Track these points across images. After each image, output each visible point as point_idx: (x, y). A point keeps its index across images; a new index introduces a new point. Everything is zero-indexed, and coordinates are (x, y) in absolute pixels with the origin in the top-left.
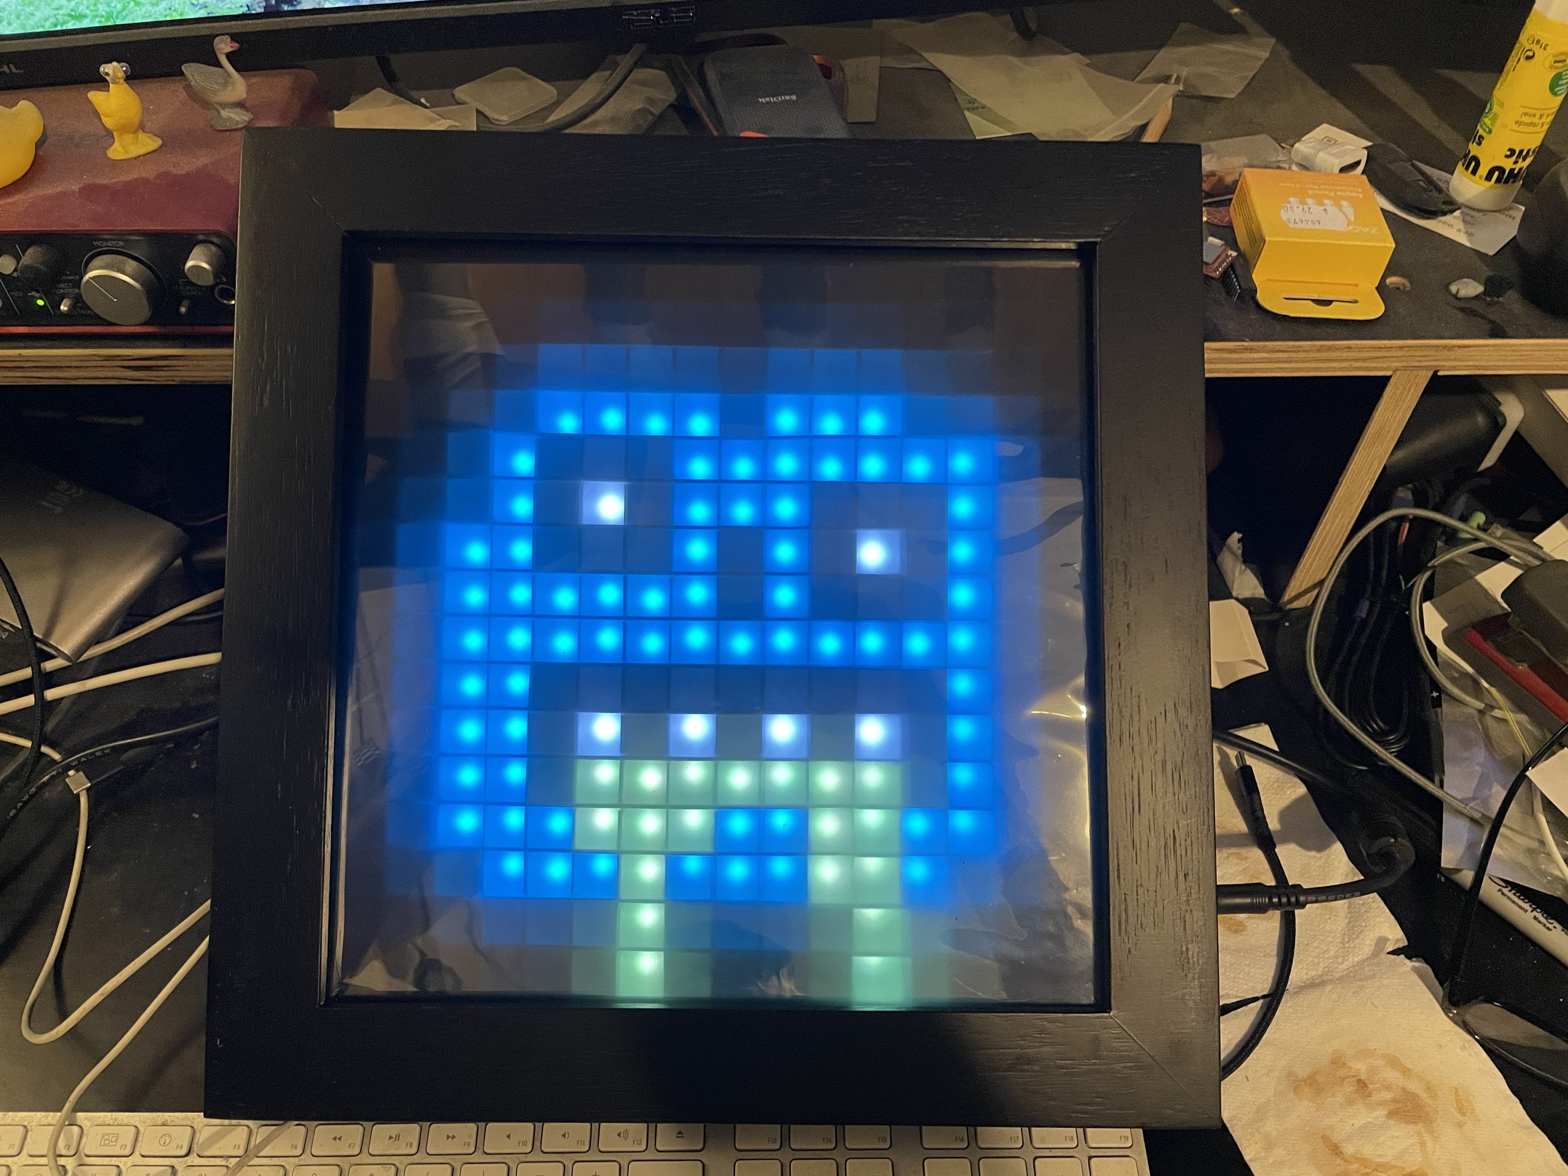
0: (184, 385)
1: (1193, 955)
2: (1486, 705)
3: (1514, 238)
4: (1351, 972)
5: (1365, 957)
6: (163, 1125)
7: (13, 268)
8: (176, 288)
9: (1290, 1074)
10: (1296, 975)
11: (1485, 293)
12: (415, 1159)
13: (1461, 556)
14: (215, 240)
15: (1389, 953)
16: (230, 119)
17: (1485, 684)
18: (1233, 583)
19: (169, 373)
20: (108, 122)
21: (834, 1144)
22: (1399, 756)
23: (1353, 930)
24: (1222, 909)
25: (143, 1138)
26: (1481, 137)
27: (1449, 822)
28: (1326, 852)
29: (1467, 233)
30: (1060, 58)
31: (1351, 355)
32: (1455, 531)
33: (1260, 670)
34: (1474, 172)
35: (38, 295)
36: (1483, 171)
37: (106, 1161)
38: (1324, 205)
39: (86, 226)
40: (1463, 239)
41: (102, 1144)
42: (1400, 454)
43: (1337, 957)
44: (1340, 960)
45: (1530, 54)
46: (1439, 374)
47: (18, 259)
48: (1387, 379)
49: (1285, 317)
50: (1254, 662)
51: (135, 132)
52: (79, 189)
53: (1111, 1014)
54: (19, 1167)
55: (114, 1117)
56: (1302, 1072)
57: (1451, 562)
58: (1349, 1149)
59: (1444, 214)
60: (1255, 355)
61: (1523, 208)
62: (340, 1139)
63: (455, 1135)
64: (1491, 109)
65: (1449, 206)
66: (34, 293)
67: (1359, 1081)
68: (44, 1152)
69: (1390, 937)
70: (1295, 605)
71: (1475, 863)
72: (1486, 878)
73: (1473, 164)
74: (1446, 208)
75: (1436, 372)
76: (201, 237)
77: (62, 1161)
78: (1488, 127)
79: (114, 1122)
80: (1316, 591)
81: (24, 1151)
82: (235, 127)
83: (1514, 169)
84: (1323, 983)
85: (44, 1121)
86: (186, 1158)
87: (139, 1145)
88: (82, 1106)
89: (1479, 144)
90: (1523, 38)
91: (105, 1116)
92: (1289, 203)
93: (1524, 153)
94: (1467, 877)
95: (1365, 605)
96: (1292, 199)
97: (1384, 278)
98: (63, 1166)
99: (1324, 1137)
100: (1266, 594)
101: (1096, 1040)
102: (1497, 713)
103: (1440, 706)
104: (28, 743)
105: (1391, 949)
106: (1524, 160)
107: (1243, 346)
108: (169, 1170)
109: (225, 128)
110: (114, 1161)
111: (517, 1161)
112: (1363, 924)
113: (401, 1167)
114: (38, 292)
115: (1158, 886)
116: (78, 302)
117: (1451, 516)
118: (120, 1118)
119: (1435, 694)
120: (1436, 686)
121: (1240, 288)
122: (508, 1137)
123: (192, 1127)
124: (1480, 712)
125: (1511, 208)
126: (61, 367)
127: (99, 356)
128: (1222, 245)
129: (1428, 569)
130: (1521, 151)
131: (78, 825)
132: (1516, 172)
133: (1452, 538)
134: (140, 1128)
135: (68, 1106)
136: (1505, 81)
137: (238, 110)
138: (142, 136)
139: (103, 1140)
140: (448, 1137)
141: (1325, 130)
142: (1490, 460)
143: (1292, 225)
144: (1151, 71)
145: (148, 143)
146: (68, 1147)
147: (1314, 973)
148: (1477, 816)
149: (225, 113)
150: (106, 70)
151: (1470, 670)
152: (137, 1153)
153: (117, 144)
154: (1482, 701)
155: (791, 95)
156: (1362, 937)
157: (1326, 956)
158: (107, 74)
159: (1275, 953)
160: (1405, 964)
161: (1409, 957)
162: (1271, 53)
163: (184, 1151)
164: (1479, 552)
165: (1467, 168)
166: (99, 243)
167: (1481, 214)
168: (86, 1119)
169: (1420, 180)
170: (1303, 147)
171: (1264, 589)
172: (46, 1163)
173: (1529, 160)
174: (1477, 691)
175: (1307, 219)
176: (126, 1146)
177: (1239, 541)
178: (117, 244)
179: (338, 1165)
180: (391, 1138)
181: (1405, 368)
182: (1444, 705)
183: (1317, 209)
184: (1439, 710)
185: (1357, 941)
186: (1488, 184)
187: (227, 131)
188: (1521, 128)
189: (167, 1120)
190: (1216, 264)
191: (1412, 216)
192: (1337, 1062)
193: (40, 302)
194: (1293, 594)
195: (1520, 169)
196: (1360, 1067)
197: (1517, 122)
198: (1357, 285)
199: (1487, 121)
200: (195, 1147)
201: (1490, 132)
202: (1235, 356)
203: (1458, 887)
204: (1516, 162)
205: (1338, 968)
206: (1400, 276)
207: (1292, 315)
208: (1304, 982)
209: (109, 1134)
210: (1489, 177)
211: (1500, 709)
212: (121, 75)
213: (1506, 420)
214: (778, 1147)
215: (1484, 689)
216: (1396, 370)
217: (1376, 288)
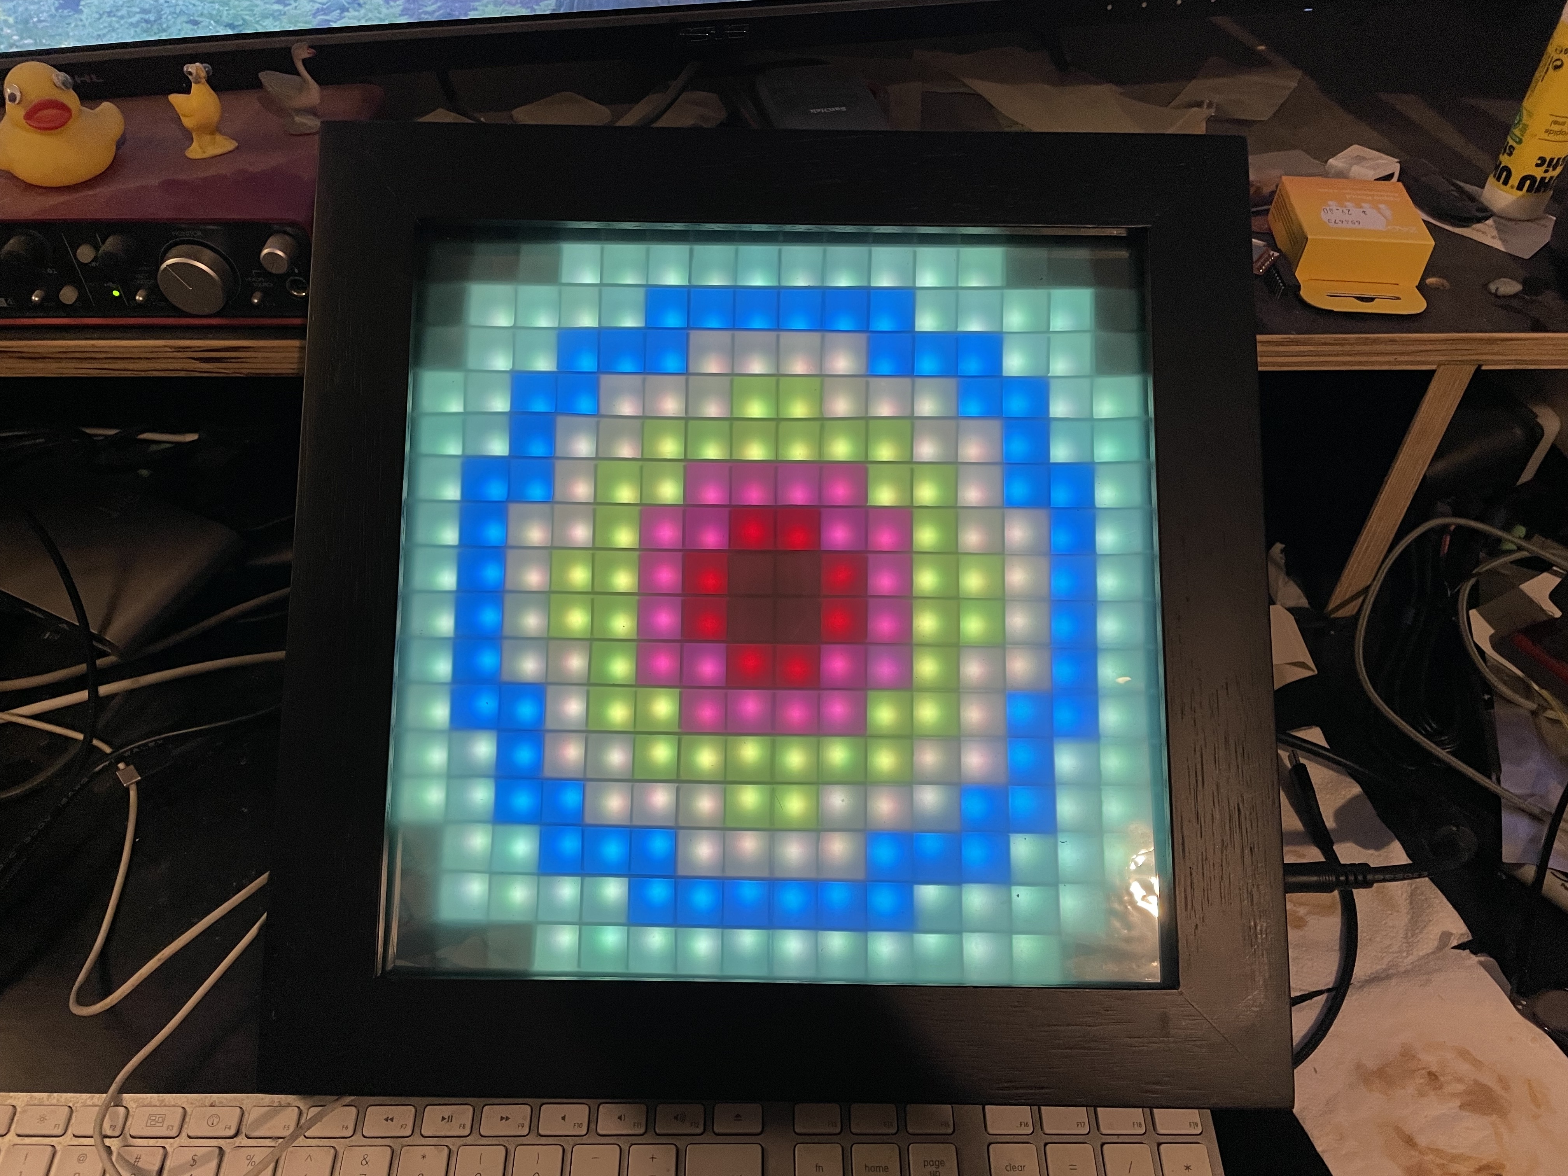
0: (251, 377)
1: (1261, 930)
2: (1539, 705)
3: (1548, 243)
4: (1415, 966)
5: (1430, 951)
6: (211, 1105)
7: (92, 256)
8: (249, 279)
9: (1358, 1066)
10: (1361, 969)
11: (1524, 291)
12: (469, 1140)
13: (1504, 565)
14: (288, 229)
15: (1454, 948)
16: (304, 124)
17: (1536, 687)
18: (1277, 592)
19: (237, 366)
20: (187, 122)
21: (896, 1129)
22: (1453, 753)
23: (1416, 924)
24: (1290, 888)
25: (190, 1119)
26: (1511, 147)
27: (1508, 820)
28: (1385, 850)
29: (1501, 239)
30: (1093, 88)
31: (1395, 348)
32: (1499, 540)
33: (1308, 674)
34: (1505, 183)
35: (114, 286)
36: (1514, 181)
37: (152, 1142)
38: (1361, 207)
39: (165, 214)
40: (1498, 245)
41: (149, 1124)
42: (1440, 465)
43: (1401, 952)
44: (1404, 954)
45: (1559, 63)
46: (1484, 368)
47: (97, 248)
48: (1432, 373)
49: (1331, 312)
50: (1302, 665)
51: (212, 133)
52: (158, 183)
53: (1179, 990)
54: (65, 1146)
55: (161, 1099)
56: (1371, 1064)
57: (1493, 572)
58: (1422, 1140)
59: (1479, 220)
60: (1302, 348)
61: (1555, 218)
62: (392, 1120)
63: (509, 1116)
64: (1520, 120)
65: (1484, 213)
66: (110, 284)
67: (1430, 1073)
68: (90, 1133)
69: (1454, 932)
70: (1340, 614)
71: (1536, 858)
72: (1548, 874)
73: (1505, 174)
74: (1480, 215)
75: (1480, 366)
76: (276, 227)
77: (108, 1142)
78: (1518, 138)
79: (161, 1104)
80: (1361, 599)
81: (69, 1132)
82: (308, 132)
83: (1546, 178)
84: (1388, 977)
85: (89, 1102)
86: (235, 1139)
87: (185, 1126)
88: (126, 1088)
89: (1510, 154)
90: (1551, 49)
91: (151, 1098)
92: (1329, 206)
93: (1555, 161)
94: (1529, 872)
95: (1411, 613)
96: (1330, 203)
97: (1423, 279)
98: (109, 1147)
99: (1398, 1130)
100: (1309, 603)
101: (1164, 1020)
102: (1550, 714)
103: (1493, 707)
104: (80, 736)
105: (1455, 943)
106: (1554, 169)
107: (1289, 338)
108: (217, 1150)
109: (298, 133)
110: (160, 1142)
111: (572, 1143)
112: (1427, 919)
113: (454, 1149)
114: (114, 282)
115: (1224, 861)
116: (154, 292)
117: (1493, 526)
118: (167, 1100)
119: (1486, 697)
120: (1488, 688)
121: (1284, 285)
122: (564, 1118)
123: (241, 1108)
124: (1534, 713)
125: (1542, 218)
126: (132, 358)
127: (171, 347)
128: (1264, 246)
129: (1473, 576)
130: (1552, 160)
131: (127, 819)
132: (1547, 181)
133: (1494, 548)
134: (187, 1109)
135: (114, 1087)
136: (1533, 91)
137: (311, 117)
138: (219, 138)
139: (149, 1121)
140: (502, 1118)
141: (1355, 150)
142: (1527, 475)
143: (1332, 225)
144: (1182, 98)
145: (224, 145)
146: (113, 1127)
147: (1379, 967)
148: (1537, 811)
149: (297, 119)
150: (190, 70)
151: (1519, 673)
152: (184, 1134)
153: (195, 145)
154: (1534, 702)
155: (841, 106)
156: (1425, 931)
157: (1391, 951)
158: (190, 73)
159: (1337, 947)
160: (1471, 958)
161: (1474, 953)
162: (1299, 82)
163: (232, 1132)
164: (1519, 562)
165: (1498, 179)
166: (177, 233)
167: (1514, 223)
168: (132, 1101)
169: (1453, 190)
170: (1335, 162)
171: (1307, 598)
172: (93, 1143)
173: (1559, 169)
174: (1528, 693)
175: (1347, 219)
176: (173, 1126)
177: (1282, 551)
178: (195, 234)
179: (390, 1147)
180: (443, 1119)
181: (1449, 363)
182: (1496, 705)
183: (1356, 213)
184: (1492, 711)
185: (1420, 936)
186: (1520, 193)
187: (300, 135)
188: (1551, 137)
189: (215, 1101)
190: (1259, 263)
191: (1446, 224)
192: (1407, 1054)
193: (116, 293)
194: (1338, 602)
195: (1552, 178)
196: (1431, 1060)
197: (1546, 131)
198: (1398, 284)
199: (1517, 132)
200: (244, 1130)
201: (1520, 142)
202: (1281, 349)
203: (1521, 884)
204: (1546, 171)
205: (1403, 962)
206: (1440, 277)
207: (1335, 310)
208: (1369, 977)
209: (155, 1115)
210: (1520, 187)
211: (1552, 709)
212: (203, 74)
213: (1543, 433)
214: (838, 1130)
215: (1536, 694)
216: (1440, 364)
217: (1416, 287)
